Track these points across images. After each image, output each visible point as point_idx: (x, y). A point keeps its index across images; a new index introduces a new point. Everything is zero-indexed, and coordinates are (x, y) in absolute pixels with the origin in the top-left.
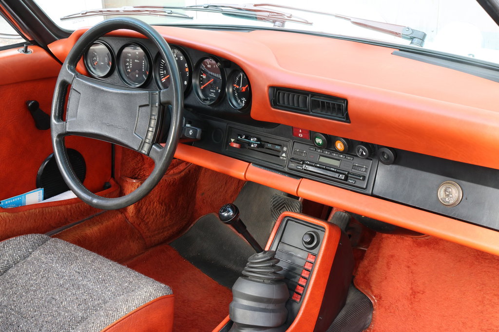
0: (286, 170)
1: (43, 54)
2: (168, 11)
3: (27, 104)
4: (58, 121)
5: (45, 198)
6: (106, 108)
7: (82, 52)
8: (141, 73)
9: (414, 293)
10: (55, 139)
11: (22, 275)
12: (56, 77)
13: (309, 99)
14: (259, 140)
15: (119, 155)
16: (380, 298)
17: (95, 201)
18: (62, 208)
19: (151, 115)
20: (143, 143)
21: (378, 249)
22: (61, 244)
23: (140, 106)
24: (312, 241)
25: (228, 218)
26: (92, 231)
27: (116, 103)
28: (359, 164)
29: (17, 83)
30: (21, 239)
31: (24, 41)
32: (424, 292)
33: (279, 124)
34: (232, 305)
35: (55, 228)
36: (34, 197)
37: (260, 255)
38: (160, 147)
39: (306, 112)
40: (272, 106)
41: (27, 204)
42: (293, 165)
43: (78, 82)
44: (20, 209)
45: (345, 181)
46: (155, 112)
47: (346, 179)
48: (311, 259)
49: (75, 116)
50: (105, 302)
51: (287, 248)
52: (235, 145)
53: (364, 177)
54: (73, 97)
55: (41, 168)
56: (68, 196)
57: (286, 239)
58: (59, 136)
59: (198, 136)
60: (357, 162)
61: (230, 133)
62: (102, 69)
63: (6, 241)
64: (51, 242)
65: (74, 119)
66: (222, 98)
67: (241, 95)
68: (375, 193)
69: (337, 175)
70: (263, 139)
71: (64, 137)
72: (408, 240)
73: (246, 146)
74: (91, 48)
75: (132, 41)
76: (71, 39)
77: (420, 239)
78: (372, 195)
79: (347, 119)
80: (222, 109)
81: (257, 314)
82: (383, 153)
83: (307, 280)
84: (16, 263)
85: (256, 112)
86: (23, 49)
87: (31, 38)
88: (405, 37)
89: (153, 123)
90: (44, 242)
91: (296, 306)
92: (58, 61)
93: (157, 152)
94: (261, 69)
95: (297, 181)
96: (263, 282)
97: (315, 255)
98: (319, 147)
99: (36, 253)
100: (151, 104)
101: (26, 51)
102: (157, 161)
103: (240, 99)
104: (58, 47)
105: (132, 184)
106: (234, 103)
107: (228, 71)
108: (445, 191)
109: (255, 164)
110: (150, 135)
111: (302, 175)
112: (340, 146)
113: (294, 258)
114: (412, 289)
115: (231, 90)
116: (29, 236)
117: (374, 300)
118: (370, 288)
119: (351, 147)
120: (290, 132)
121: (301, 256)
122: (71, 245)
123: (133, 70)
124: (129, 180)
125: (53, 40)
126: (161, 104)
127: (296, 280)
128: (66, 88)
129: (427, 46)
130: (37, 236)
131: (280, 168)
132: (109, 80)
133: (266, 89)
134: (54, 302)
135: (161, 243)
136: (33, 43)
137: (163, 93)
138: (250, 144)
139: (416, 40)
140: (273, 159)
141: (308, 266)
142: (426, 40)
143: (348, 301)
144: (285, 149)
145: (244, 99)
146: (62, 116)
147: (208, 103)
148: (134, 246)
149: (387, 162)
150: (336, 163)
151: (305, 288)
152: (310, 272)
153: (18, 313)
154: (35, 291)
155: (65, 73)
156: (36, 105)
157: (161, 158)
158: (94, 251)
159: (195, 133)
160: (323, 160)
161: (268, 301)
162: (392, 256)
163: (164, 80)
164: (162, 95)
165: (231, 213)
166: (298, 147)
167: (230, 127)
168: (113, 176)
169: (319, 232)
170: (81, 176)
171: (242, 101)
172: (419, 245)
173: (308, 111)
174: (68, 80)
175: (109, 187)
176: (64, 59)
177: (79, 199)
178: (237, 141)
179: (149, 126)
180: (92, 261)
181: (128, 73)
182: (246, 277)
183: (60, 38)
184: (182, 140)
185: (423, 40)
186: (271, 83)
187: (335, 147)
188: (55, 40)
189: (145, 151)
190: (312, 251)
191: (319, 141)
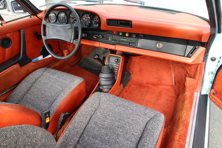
0: (111, 43)
1: (36, 18)
2: (70, 1)
3: (34, 32)
4: (44, 36)
5: (43, 58)
6: (58, 31)
7: (47, 17)
8: (65, 20)
9: (141, 70)
10: (44, 42)
11: (43, 80)
12: (41, 24)
13: (119, 22)
14: (102, 35)
15: (60, 44)
16: (132, 72)
17: (59, 58)
18: (49, 60)
19: (72, 31)
20: (71, 40)
21: (131, 60)
22: (51, 70)
23: (68, 29)
24: (118, 61)
25: (97, 58)
26: (57, 64)
27: (60, 29)
28: (133, 40)
29: (30, 27)
30: (40, 70)
31: (30, 14)
32: (143, 69)
33: (108, 30)
34: (100, 80)
35: (47, 65)
36: (41, 58)
37: (105, 66)
38: (76, 41)
39: (118, 26)
40: (107, 25)
41: (39, 60)
42: (113, 42)
43: (48, 24)
44: (37, 62)
45: (129, 45)
46: (73, 30)
47: (129, 44)
48: (118, 66)
49: (49, 34)
50: (67, 85)
51: (111, 63)
52: (95, 38)
53: (134, 43)
54: (47, 29)
55: (41, 50)
56: (49, 56)
57: (110, 61)
58: (45, 40)
59: (86, 36)
60: (132, 39)
61: (93, 34)
62: (53, 20)
63: (36, 71)
64: (48, 69)
65: (49, 35)
66: (91, 24)
67: (96, 23)
68: (138, 47)
69: (126, 43)
70: (103, 35)
71: (47, 41)
72: (138, 57)
73: (99, 38)
74: (49, 15)
75: (61, 11)
76: (43, 12)
77: (142, 57)
78: (137, 48)
79: (132, 27)
80: (91, 28)
81: (107, 82)
82: (140, 36)
83: (118, 71)
84: (40, 77)
85: (102, 28)
86: (30, 17)
87: (32, 13)
88: (139, 3)
89: (73, 34)
90: (46, 70)
91: (115, 78)
92: (41, 19)
93: (75, 42)
94: (103, 14)
95: (115, 46)
96: (107, 73)
97: (119, 65)
98: (121, 36)
99: (45, 73)
100: (72, 28)
101: (31, 17)
102: (76, 45)
103: (96, 24)
104: (40, 15)
105: (65, 51)
106: (95, 25)
107: (92, 16)
108: (158, 45)
109: (102, 42)
110: (73, 37)
111: (116, 44)
112: (127, 35)
113: (113, 66)
114: (140, 69)
115: (93, 22)
116: (42, 69)
117: (131, 73)
118: (130, 70)
119: (130, 35)
120: (111, 33)
121: (115, 65)
122: (53, 70)
123: (62, 19)
124: (64, 50)
125: (38, 13)
126: (74, 28)
127: (114, 71)
128: (45, 26)
129: (145, 5)
130: (44, 68)
131: (109, 43)
132: (56, 23)
133: (105, 20)
134: (53, 86)
135: (74, 65)
136: (32, 15)
137: (75, 24)
138: (100, 37)
139: (142, 4)
140: (107, 40)
141: (117, 68)
142: (145, 4)
143: (125, 74)
144: (110, 37)
145: (98, 24)
146: (45, 34)
147: (86, 26)
148: (68, 67)
149: (142, 38)
150: (126, 40)
151: (117, 73)
152: (118, 69)
153: (44, 90)
154: (47, 84)
155: (44, 22)
156: (36, 33)
157: (77, 44)
158: (60, 71)
159: (85, 35)
160: (121, 39)
161: (109, 78)
162: (135, 62)
163: (72, 21)
164: (75, 25)
165: (97, 57)
166: (114, 36)
167: (93, 33)
168: (60, 49)
169: (119, 58)
170: (52, 50)
171: (97, 25)
172: (141, 58)
173: (119, 26)
174: (45, 24)
175: (59, 52)
176: (43, 18)
177: (53, 57)
178: (95, 36)
179: (72, 35)
180: (60, 74)
181: (61, 20)
182: (102, 73)
183: (40, 12)
184: (82, 38)
185: (144, 4)
186: (107, 18)
187: (125, 35)
188: (39, 13)
189: (72, 42)
190: (118, 64)
191: (121, 34)
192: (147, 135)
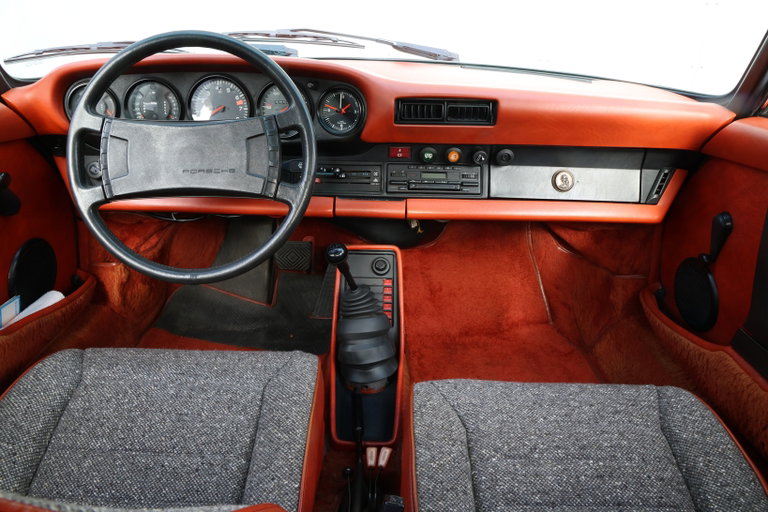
0: (385, 195)
4: (84, 187)
5: (22, 308)
10: (86, 213)
13: (444, 107)
20: (266, 184)
23: (249, 138)
28: (468, 172)
34: (349, 349)
37: (357, 292)
40: (395, 121)
42: (393, 188)
45: (458, 191)
47: (460, 189)
48: (389, 283)
58: (93, 207)
64: (90, 352)
68: (492, 195)
70: (344, 169)
78: (489, 198)
79: (493, 123)
81: (381, 349)
83: (393, 304)
97: (391, 280)
98: (429, 162)
103: (334, 123)
106: (328, 127)
108: (562, 178)
109: (342, 196)
111: (407, 195)
112: (453, 157)
121: (377, 281)
126: (279, 131)
131: (377, 194)
133: (393, 102)
135: (148, 328)
140: (364, 187)
141: (388, 291)
144: (376, 174)
145: (342, 123)
150: (443, 176)
151: (394, 312)
152: (394, 296)
160: (425, 176)
166: (393, 169)
168: (78, 266)
171: (338, 126)
173: (443, 120)
174: (91, 126)
186: (400, 96)
187: (446, 159)
188: (9, 89)
189: (271, 193)
190: (386, 276)
191: (428, 156)
192: (710, 461)
